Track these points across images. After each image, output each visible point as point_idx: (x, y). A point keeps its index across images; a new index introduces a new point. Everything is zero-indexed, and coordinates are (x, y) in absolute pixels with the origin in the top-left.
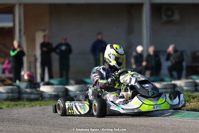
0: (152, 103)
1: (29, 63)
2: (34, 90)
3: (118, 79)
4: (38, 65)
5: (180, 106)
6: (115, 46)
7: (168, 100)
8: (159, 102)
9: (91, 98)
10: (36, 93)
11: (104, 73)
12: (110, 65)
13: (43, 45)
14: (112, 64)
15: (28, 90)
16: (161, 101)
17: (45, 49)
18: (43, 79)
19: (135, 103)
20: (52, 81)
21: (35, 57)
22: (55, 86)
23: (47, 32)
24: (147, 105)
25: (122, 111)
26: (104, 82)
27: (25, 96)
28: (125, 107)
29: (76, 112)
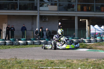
0: (69, 46)
5: (78, 47)
6: (61, 29)
7: (74, 45)
8: (71, 46)
9: (53, 44)
12: (59, 35)
14: (60, 34)
19: (64, 46)
24: (68, 47)
25: (60, 48)
26: (57, 39)
29: (48, 48)
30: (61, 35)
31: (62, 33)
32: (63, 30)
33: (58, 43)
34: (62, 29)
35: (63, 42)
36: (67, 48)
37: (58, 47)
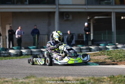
0: (74, 60)
1: (3, 39)
2: (6, 52)
3: (58, 47)
4: (7, 40)
5: (88, 61)
6: (58, 32)
7: (82, 58)
8: (77, 59)
9: (46, 56)
10: (7, 53)
11: (53, 44)
12: (55, 41)
13: (9, 31)
14: (56, 40)
15: (3, 52)
16: (78, 58)
17: (10, 33)
18: (9, 47)
19: (66, 60)
20: (13, 48)
21: (6, 36)
22: (16, 50)
23: (11, 25)
24: (72, 61)
25: (59, 64)
27: (2, 55)
28: (61, 61)
29: (39, 64)
30: (58, 41)
31: (59, 38)
32: (61, 34)
33: (55, 55)
34: (60, 32)
35: (62, 53)
36: (70, 62)
37: (55, 62)
